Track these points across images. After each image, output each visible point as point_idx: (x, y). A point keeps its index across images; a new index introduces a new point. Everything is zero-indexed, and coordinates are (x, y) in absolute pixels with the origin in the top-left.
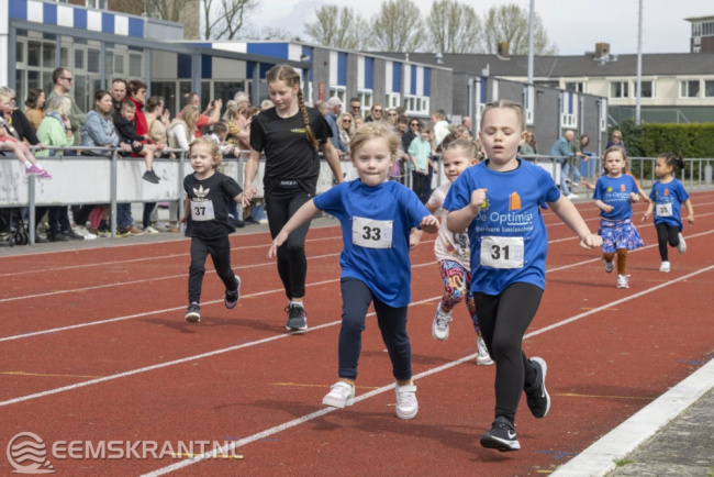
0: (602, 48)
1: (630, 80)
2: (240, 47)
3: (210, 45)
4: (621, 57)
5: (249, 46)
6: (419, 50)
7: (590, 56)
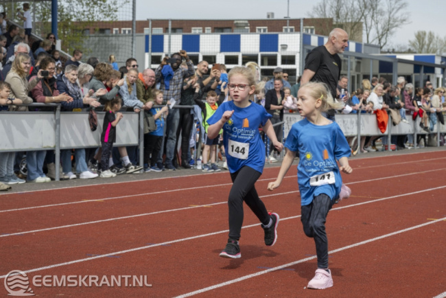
2: (411, 57)
3: (395, 56)
5: (415, 57)
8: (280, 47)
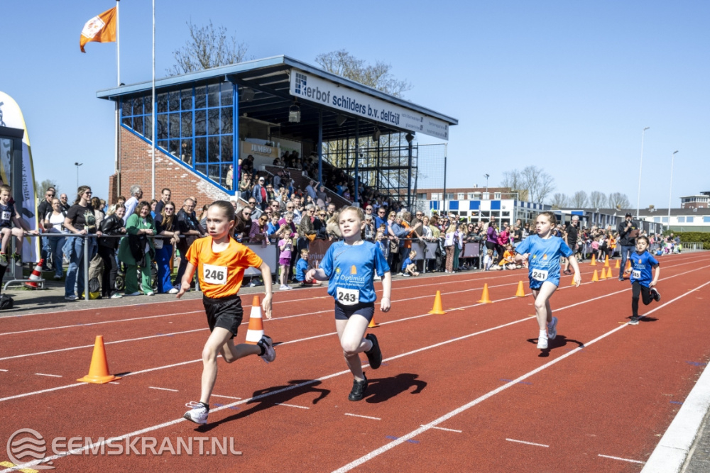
0: (652, 207)
1: (661, 217)
4: (658, 210)
6: (587, 207)
7: (647, 209)
8: (501, 207)
